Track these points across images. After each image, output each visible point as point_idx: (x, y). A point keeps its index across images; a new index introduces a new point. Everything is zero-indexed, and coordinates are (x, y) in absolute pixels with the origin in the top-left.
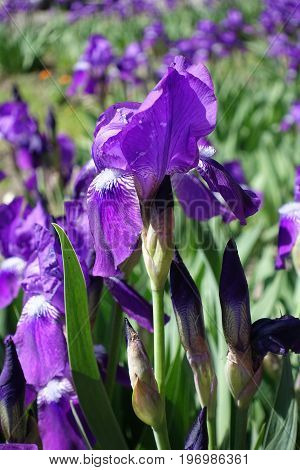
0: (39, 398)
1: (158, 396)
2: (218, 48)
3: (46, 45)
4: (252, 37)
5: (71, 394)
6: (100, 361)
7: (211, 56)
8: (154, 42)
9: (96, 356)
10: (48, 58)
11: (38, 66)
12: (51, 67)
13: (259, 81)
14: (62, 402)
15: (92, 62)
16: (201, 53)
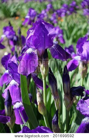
0: (14, 107)
1: (45, 107)
2: (68, 12)
3: (17, 9)
4: (78, 9)
5: (22, 106)
6: (30, 98)
7: (66, 15)
8: (49, 10)
9: (29, 96)
10: (18, 13)
11: (15, 15)
12: (19, 16)
13: (80, 22)
14: (20, 108)
15: (30, 16)
16: (63, 14)
